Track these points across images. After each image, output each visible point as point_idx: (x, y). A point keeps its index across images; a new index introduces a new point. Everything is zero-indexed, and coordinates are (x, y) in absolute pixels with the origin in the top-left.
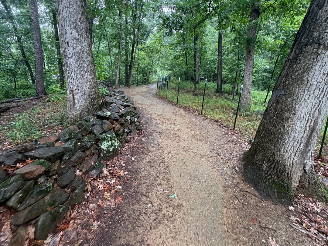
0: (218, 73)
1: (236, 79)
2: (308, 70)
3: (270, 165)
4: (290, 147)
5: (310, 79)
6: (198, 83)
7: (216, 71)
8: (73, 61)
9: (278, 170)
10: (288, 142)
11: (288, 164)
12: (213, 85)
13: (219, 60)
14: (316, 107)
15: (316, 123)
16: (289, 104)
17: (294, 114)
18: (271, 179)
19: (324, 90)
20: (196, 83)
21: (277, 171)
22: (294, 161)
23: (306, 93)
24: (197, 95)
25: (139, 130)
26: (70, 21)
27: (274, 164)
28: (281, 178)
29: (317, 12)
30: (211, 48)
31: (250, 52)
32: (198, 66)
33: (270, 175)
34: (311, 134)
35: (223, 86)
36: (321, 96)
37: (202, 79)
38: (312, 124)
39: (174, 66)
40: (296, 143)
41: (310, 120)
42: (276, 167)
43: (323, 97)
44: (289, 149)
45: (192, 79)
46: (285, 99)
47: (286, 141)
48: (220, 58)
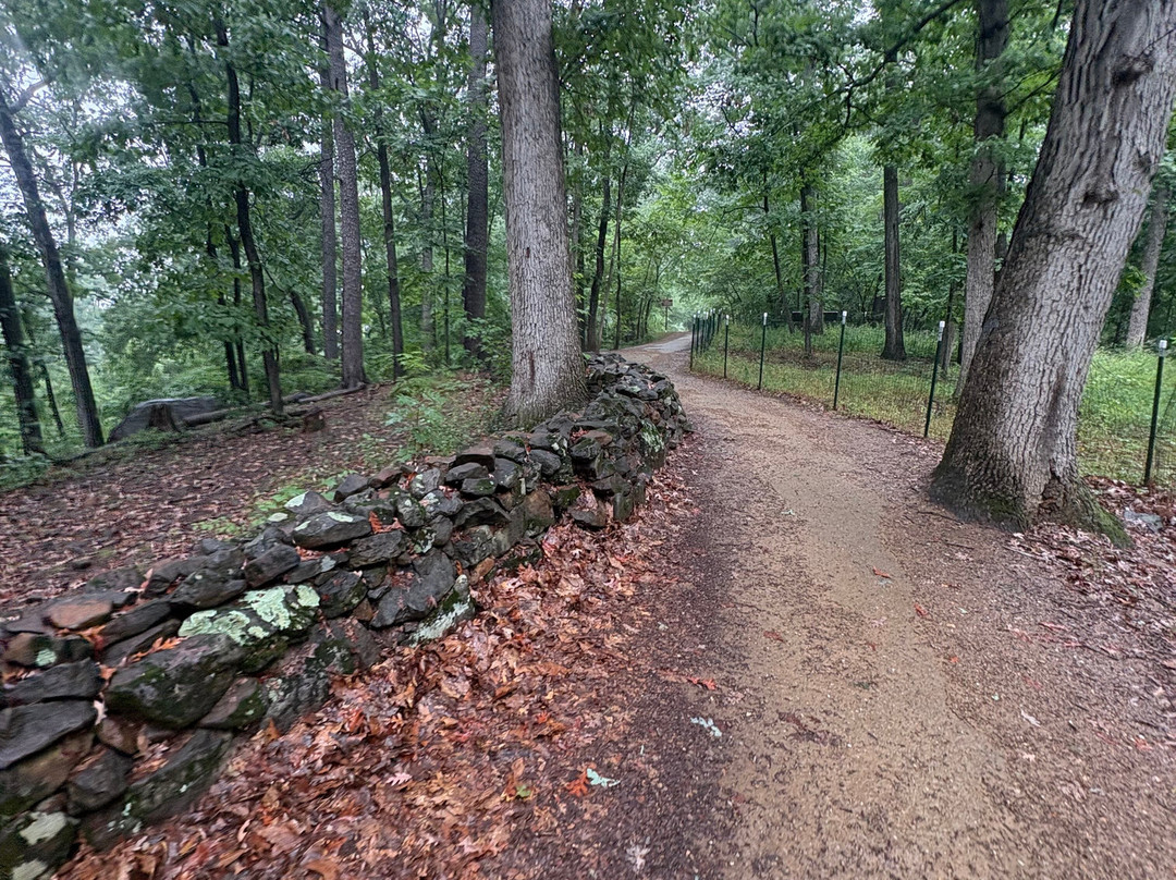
0: (887, 294)
1: (949, 309)
2: (1033, 280)
3: (979, 465)
4: (1014, 426)
5: (1038, 296)
6: (818, 330)
7: (882, 287)
8: (538, 286)
9: (995, 472)
10: (1009, 417)
11: (1015, 459)
12: (870, 336)
13: (887, 252)
14: (1055, 345)
15: (1062, 377)
16: (1008, 345)
17: (1017, 362)
18: (979, 489)
19: (1067, 314)
20: (811, 330)
21: (992, 474)
22: (1027, 452)
23: (1034, 321)
24: (816, 366)
25: (688, 432)
26: (536, 205)
27: (985, 462)
28: (1000, 487)
29: (1044, 180)
30: (862, 209)
31: (981, 226)
32: (815, 275)
33: (979, 482)
34: (1056, 400)
35: (907, 339)
36: (1063, 325)
37: (832, 318)
38: (1054, 378)
39: (730, 279)
40: (1025, 417)
41: (1048, 372)
42: (991, 467)
43: (1066, 328)
44: (1012, 430)
45: (797, 318)
46: (1000, 335)
47: (1007, 414)
48: (892, 245)
